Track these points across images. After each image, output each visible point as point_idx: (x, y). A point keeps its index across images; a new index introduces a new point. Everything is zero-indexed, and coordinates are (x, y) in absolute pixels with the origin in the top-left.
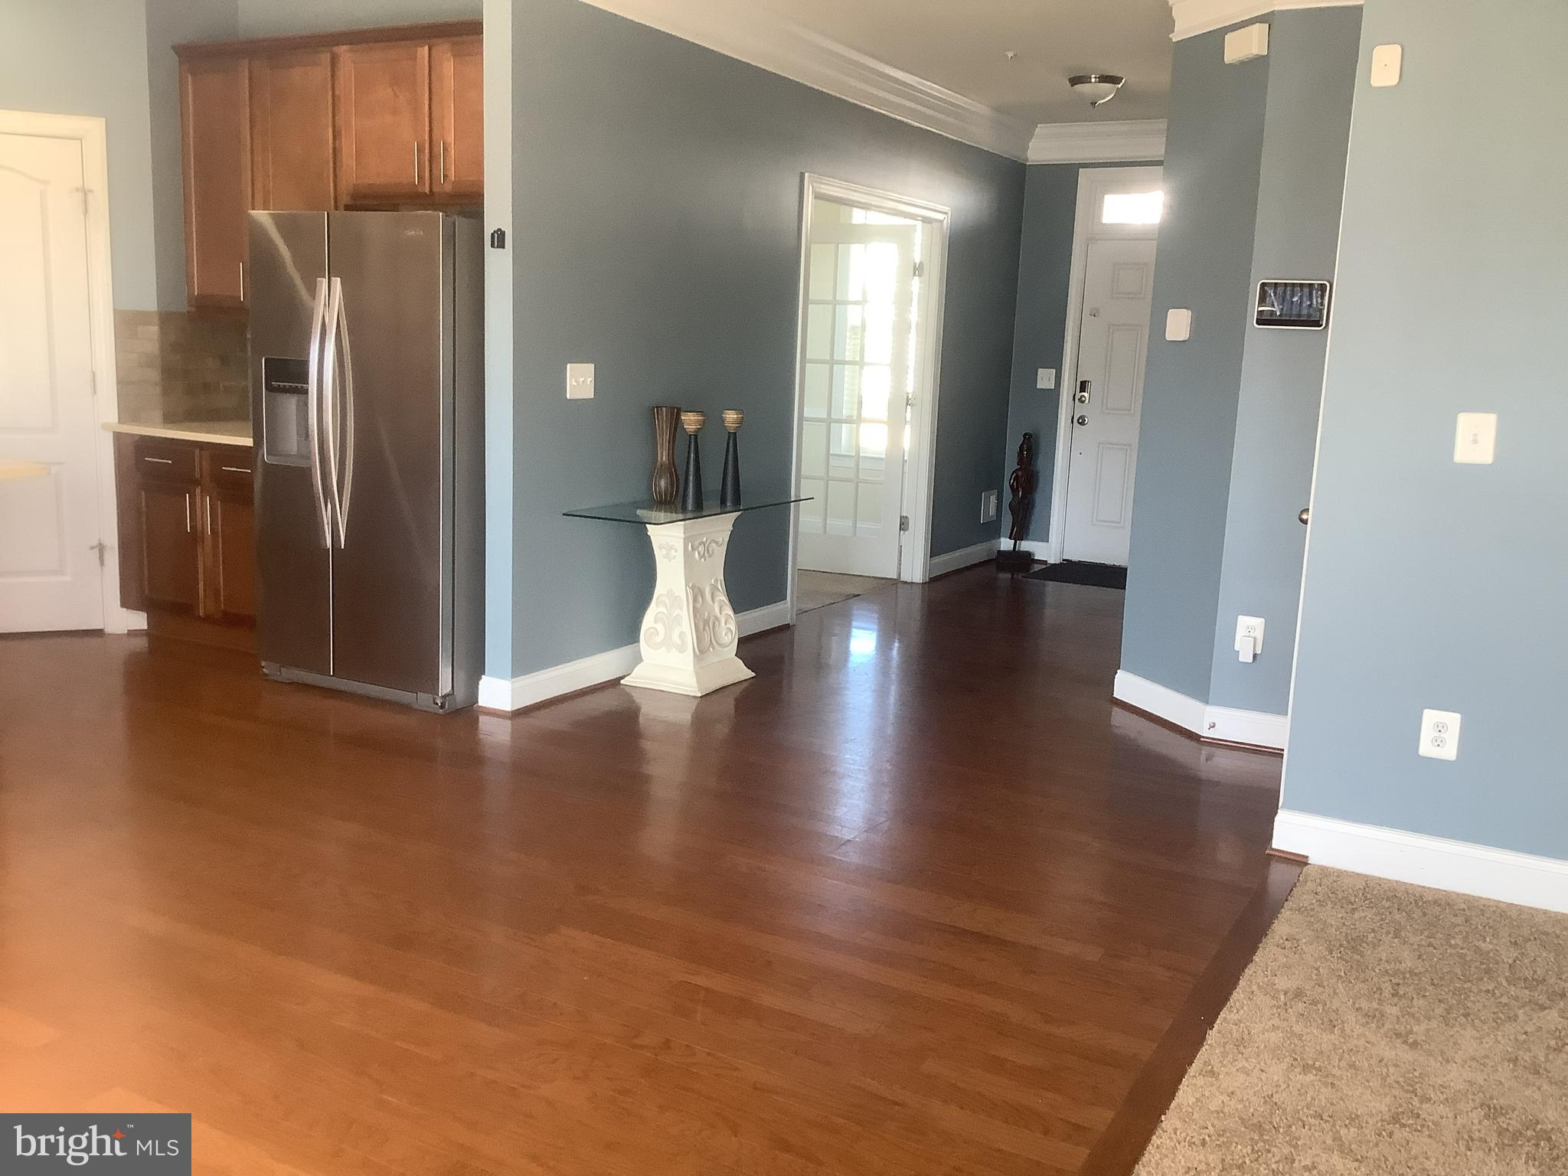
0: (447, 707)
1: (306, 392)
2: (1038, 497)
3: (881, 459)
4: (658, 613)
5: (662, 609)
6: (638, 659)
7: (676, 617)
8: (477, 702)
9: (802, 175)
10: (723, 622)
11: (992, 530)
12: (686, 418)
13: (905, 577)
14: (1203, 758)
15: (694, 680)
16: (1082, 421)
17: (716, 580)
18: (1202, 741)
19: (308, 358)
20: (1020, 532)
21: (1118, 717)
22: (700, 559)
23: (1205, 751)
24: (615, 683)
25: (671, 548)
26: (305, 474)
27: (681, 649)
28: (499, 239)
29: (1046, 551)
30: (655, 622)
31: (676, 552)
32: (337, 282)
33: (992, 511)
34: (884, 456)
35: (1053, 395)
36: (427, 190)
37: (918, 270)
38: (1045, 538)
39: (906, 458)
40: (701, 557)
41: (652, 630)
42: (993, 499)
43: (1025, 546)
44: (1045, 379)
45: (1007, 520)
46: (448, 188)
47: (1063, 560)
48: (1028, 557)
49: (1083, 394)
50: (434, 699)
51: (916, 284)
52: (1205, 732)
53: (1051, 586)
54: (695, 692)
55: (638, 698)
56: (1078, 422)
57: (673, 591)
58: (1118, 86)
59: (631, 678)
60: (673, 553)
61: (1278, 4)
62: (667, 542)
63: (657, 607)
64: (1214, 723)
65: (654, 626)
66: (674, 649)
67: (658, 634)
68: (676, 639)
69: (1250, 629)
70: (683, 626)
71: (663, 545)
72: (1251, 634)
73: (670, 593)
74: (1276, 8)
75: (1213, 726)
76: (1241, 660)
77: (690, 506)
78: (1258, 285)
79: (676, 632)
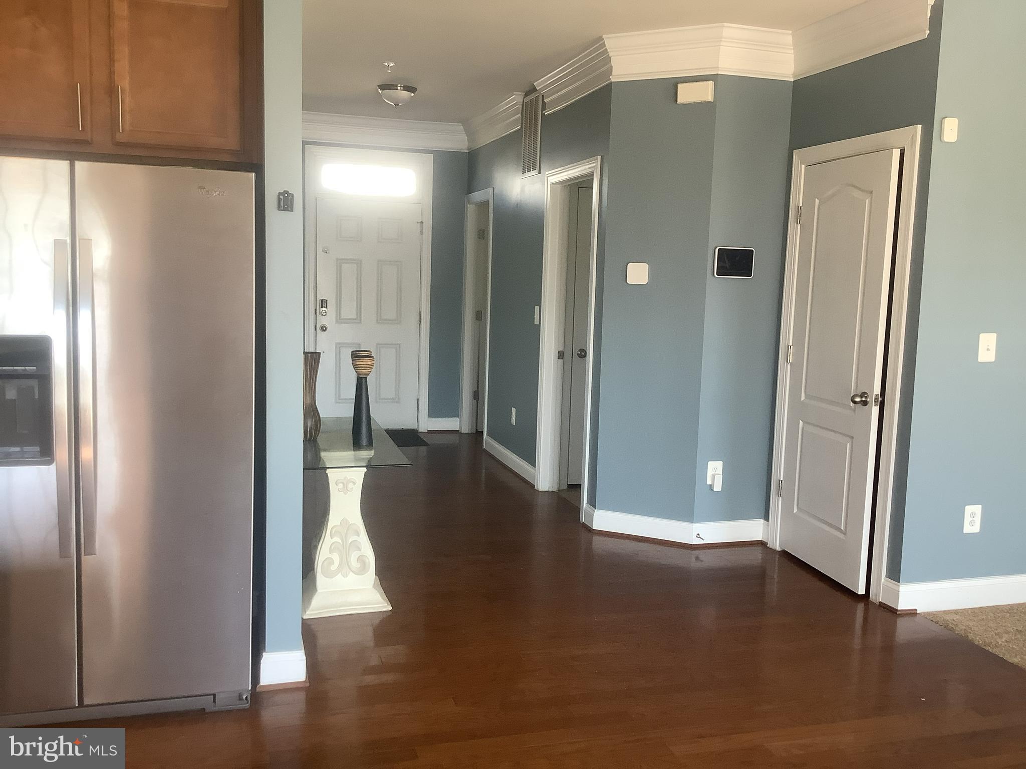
5: (336, 539)
7: (352, 542)
8: (259, 683)
23: (693, 553)
27: (362, 572)
28: (286, 202)
30: (331, 552)
31: (354, 484)
41: (329, 560)
50: (240, 696)
52: (694, 541)
57: (347, 520)
58: (412, 95)
59: (313, 610)
60: (350, 485)
61: (722, 70)
62: (346, 477)
63: (332, 538)
64: (698, 534)
65: (330, 556)
66: (351, 573)
67: (333, 563)
68: (354, 564)
69: (715, 469)
70: (362, 550)
71: (341, 481)
72: (716, 473)
73: (344, 522)
74: (719, 73)
75: (698, 536)
76: (715, 490)
77: (364, 441)
78: (715, 249)
79: (353, 556)
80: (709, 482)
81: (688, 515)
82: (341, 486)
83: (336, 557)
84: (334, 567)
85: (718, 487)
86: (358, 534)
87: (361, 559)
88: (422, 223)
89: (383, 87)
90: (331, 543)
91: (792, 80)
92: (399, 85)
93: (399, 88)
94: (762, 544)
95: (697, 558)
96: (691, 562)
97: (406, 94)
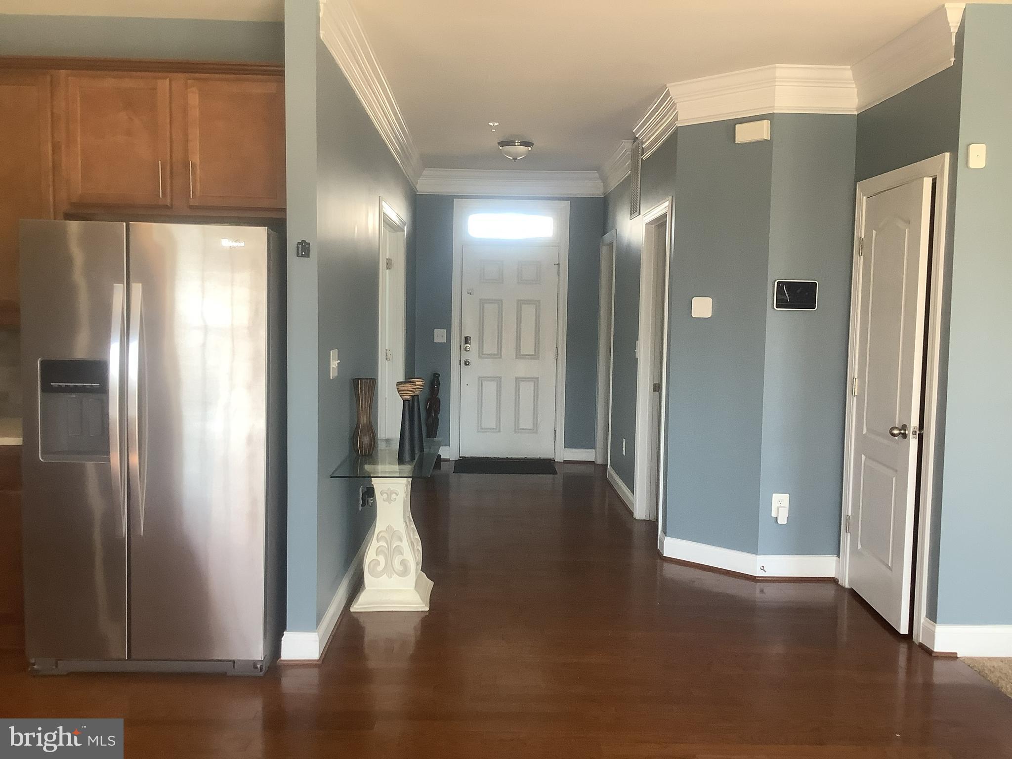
0: (263, 669)
5: (383, 544)
7: (396, 547)
8: (280, 657)
9: (380, 197)
12: (404, 388)
14: (758, 591)
15: (418, 597)
16: (467, 363)
18: (757, 580)
23: (759, 585)
25: (393, 492)
27: (405, 573)
29: (449, 452)
30: (378, 555)
31: (397, 495)
35: (446, 347)
38: (447, 443)
44: (440, 336)
47: (460, 457)
48: (438, 456)
49: (466, 345)
52: (759, 573)
56: (465, 364)
57: (391, 527)
58: (530, 149)
59: (359, 605)
60: (394, 496)
61: (777, 109)
62: (389, 488)
63: (378, 542)
64: (763, 567)
65: (376, 557)
66: (395, 574)
67: (379, 565)
68: (398, 566)
69: (781, 502)
70: (404, 555)
71: (385, 491)
72: (782, 505)
73: (389, 528)
74: (775, 112)
75: (763, 569)
76: (779, 523)
78: (775, 283)
79: (397, 560)
80: (774, 514)
81: (751, 546)
82: (385, 496)
83: (381, 559)
84: (380, 568)
85: (783, 520)
86: (401, 540)
87: (403, 563)
88: (559, 264)
89: (503, 144)
90: (378, 546)
91: (856, 113)
92: (517, 141)
93: (516, 144)
94: (834, 581)
95: (762, 591)
96: (756, 593)
97: (523, 149)
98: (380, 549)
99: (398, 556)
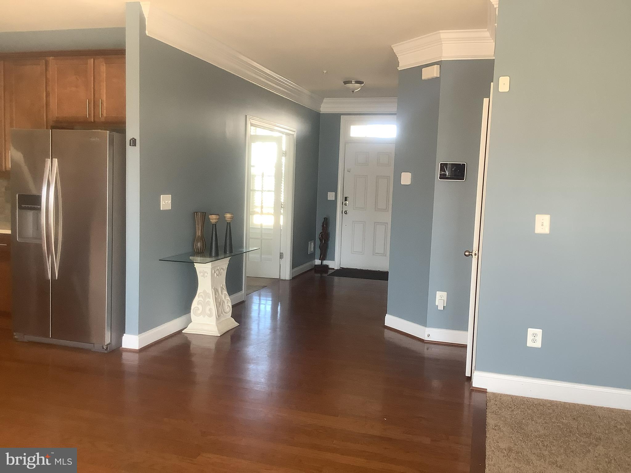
0: (108, 350)
1: (40, 209)
2: (330, 243)
3: (271, 229)
4: (199, 301)
5: (201, 299)
6: (190, 321)
7: (207, 301)
8: (122, 346)
9: (246, 116)
10: (226, 303)
11: (312, 257)
12: (211, 217)
13: (282, 278)
14: (426, 348)
15: (216, 328)
16: (346, 213)
17: (223, 285)
18: (425, 342)
19: (41, 194)
20: (323, 257)
21: (387, 333)
22: (217, 276)
23: (426, 346)
24: (180, 332)
25: (206, 272)
26: (40, 246)
27: (210, 316)
28: (133, 142)
29: (333, 264)
30: (198, 305)
31: (207, 274)
32: (56, 161)
33: (312, 250)
34: (273, 228)
35: (335, 202)
36: (93, 121)
37: (285, 154)
38: (333, 259)
39: (281, 229)
40: (217, 275)
41: (196, 308)
42: (312, 244)
43: (325, 262)
44: (331, 196)
45: (318, 252)
46: (103, 119)
47: (341, 268)
48: (327, 266)
49: (346, 202)
50: (103, 346)
51: (284, 159)
52: (426, 338)
53: (336, 279)
54: (217, 334)
55: (189, 338)
56: (345, 213)
57: (206, 291)
58: (362, 85)
59: (189, 330)
60: (206, 274)
62: (203, 270)
63: (198, 298)
64: (429, 334)
65: (197, 306)
66: (207, 316)
67: (199, 310)
68: (208, 312)
69: (441, 296)
70: (211, 305)
71: (201, 271)
72: (443, 299)
73: (204, 292)
74: (442, 60)
75: (429, 336)
76: (439, 309)
77: (213, 254)
78: (439, 164)
79: (208, 308)
80: (437, 304)
81: (423, 323)
82: (202, 274)
83: (200, 307)
84: (199, 312)
85: (441, 308)
86: (210, 298)
87: (210, 310)
90: (198, 300)
95: (428, 349)
97: (357, 85)
98: (200, 301)
99: (208, 306)
